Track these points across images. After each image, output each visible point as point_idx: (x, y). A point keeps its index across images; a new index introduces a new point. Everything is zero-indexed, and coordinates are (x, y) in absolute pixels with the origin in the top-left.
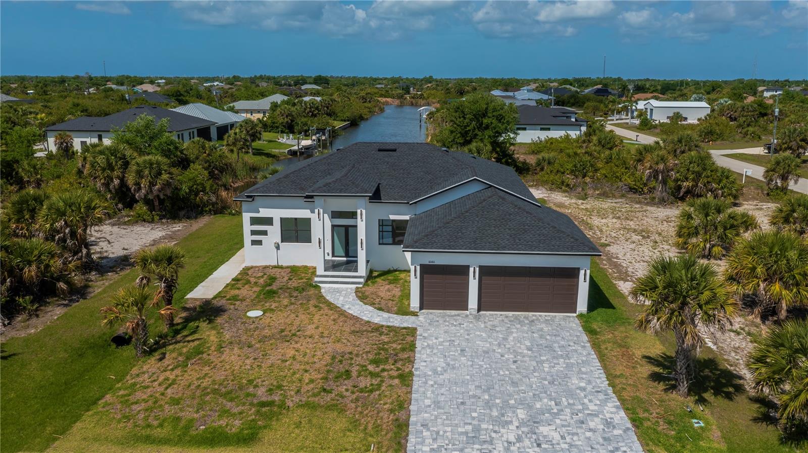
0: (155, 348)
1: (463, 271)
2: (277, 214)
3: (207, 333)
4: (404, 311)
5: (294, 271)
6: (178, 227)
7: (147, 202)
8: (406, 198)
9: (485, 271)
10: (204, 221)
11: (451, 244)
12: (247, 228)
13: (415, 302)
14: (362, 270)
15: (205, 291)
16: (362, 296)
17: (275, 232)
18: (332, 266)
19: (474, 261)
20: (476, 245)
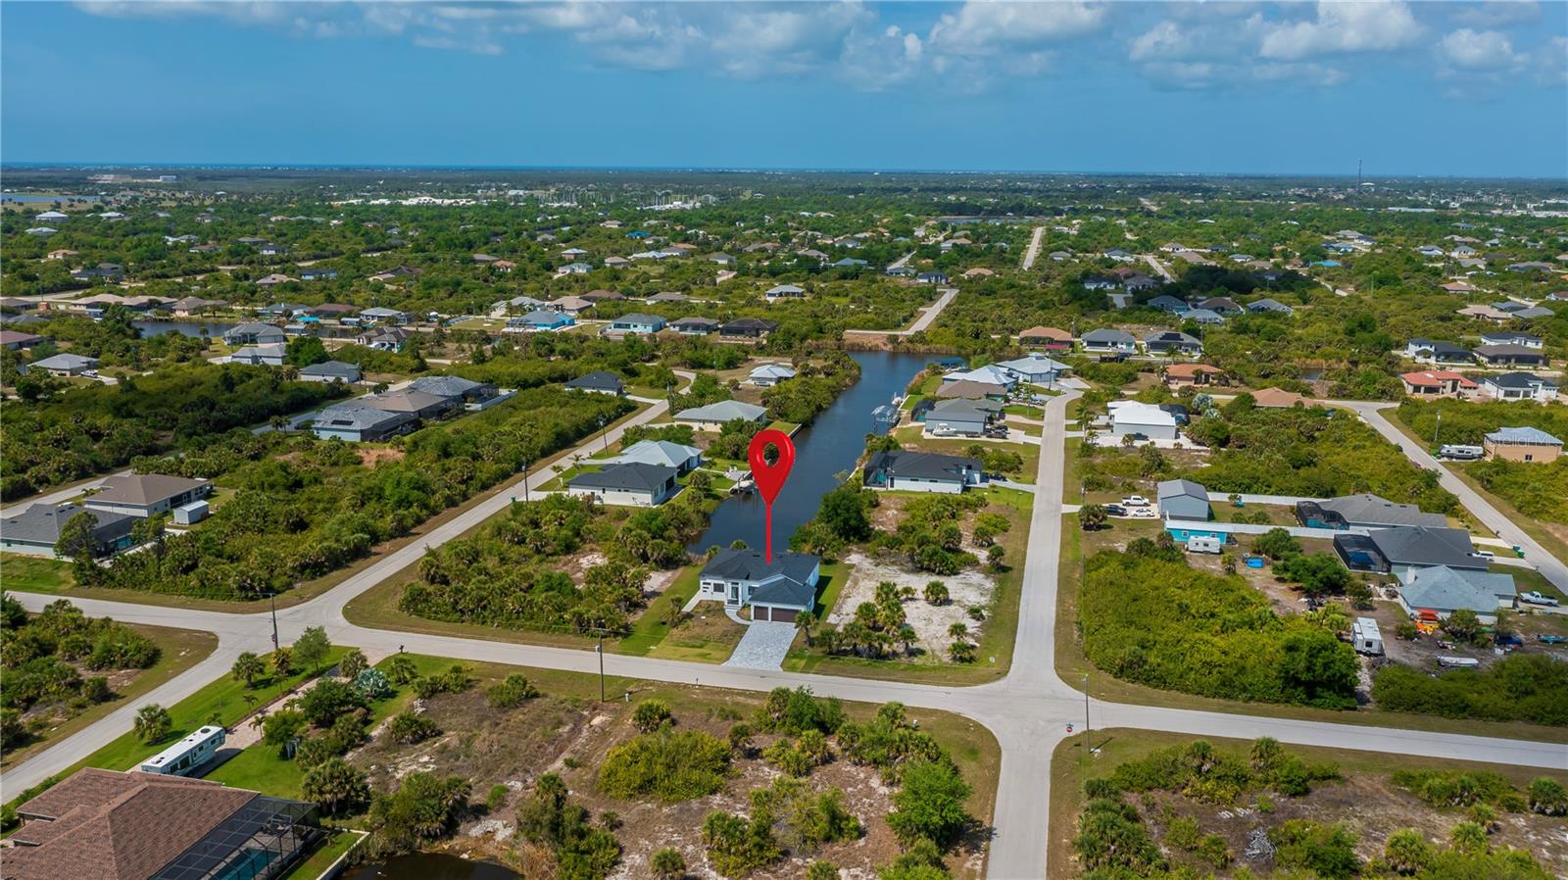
0: (675, 626)
1: (767, 608)
2: (713, 582)
3: (689, 622)
4: (749, 620)
5: (717, 602)
6: (669, 574)
7: (655, 561)
8: (759, 578)
9: (773, 609)
10: (681, 570)
11: (762, 600)
12: (702, 586)
13: (752, 618)
14: (740, 604)
15: (687, 609)
16: (738, 614)
17: (712, 587)
18: (730, 602)
19: (770, 606)
20: (770, 601)
